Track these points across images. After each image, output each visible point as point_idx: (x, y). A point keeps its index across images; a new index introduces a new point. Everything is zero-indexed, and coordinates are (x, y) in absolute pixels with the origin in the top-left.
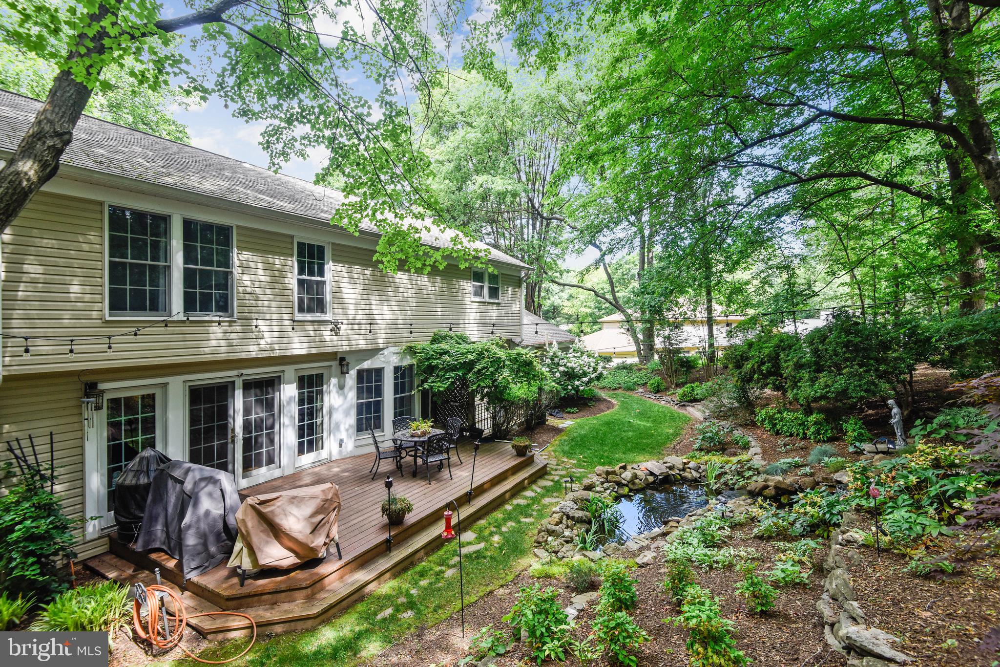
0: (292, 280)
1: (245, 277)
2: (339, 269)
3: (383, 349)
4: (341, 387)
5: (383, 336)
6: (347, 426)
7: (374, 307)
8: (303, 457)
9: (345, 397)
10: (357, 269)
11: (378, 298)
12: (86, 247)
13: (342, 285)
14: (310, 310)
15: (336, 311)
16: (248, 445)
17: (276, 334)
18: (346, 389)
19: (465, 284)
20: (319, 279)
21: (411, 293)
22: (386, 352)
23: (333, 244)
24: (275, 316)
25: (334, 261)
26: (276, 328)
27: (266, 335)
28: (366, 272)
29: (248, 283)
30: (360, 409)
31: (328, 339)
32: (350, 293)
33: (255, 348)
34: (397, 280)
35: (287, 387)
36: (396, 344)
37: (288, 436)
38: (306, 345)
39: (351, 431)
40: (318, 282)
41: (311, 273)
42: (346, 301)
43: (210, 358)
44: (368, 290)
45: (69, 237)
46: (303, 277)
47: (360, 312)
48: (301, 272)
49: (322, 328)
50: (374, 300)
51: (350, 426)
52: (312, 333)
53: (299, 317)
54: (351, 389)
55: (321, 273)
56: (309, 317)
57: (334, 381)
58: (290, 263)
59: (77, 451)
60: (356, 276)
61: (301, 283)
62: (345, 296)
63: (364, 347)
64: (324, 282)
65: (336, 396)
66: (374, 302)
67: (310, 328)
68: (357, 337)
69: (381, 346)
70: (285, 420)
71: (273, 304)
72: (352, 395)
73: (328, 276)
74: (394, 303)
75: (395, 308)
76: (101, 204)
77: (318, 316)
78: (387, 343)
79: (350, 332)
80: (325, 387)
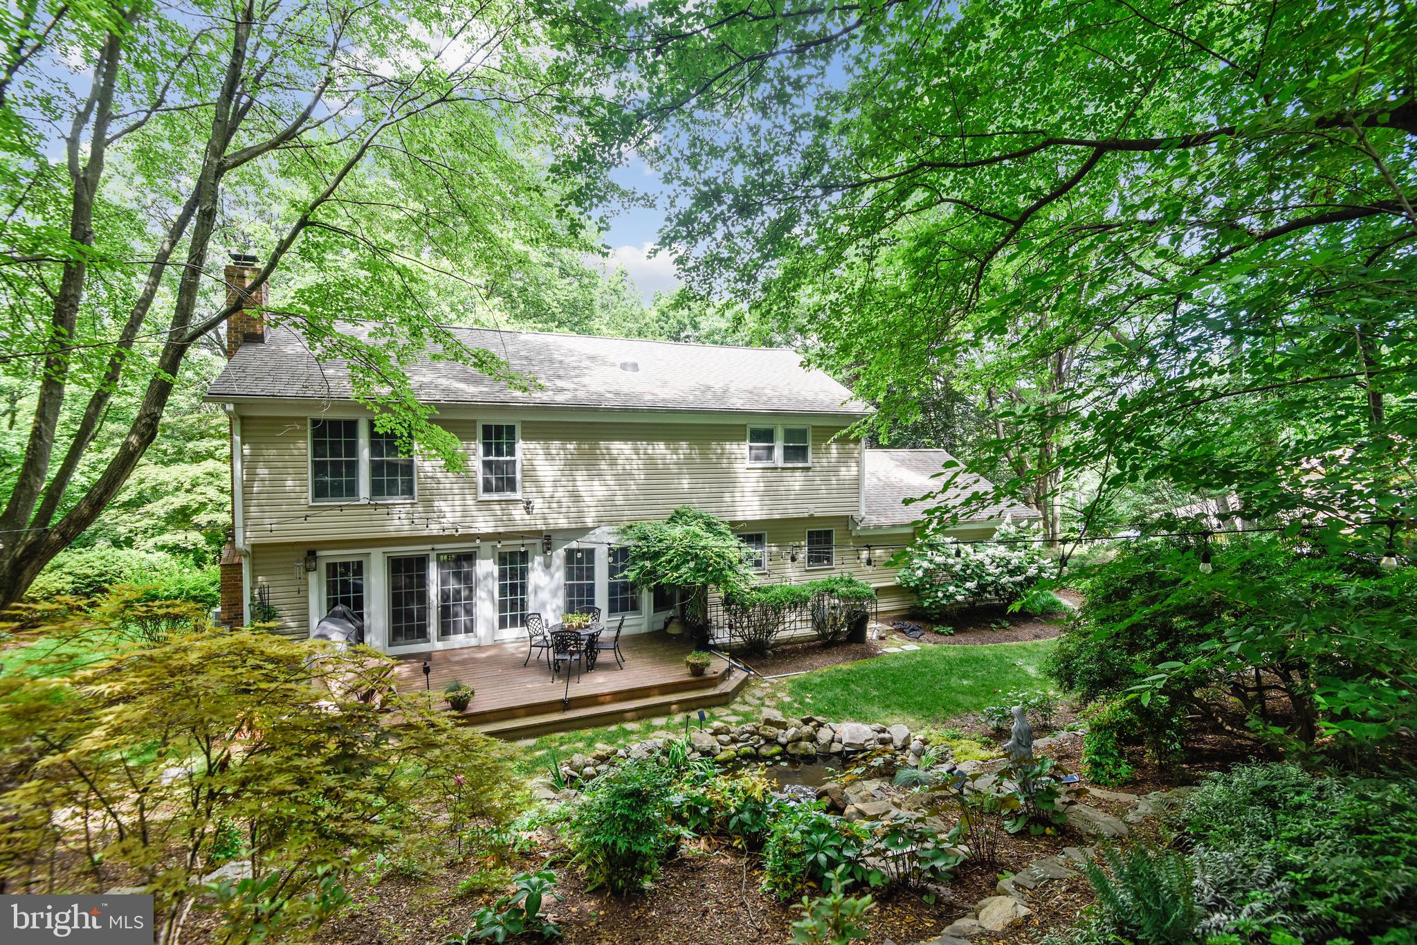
0: (476, 463)
1: (426, 464)
2: (532, 446)
3: (593, 528)
4: (547, 566)
5: (594, 514)
6: (554, 606)
7: (579, 483)
8: (504, 631)
9: (552, 577)
10: (555, 445)
11: (585, 473)
12: (296, 452)
13: (535, 462)
14: (499, 489)
15: (528, 490)
16: (445, 612)
17: (459, 514)
18: (553, 569)
19: (735, 446)
20: (508, 458)
21: (636, 464)
22: (597, 531)
23: (523, 422)
24: (457, 497)
25: (524, 439)
26: (458, 508)
27: (448, 515)
28: (569, 446)
29: (430, 469)
30: (570, 591)
31: (518, 518)
32: (547, 471)
33: (437, 526)
34: (615, 452)
35: (483, 562)
36: (610, 523)
37: (486, 608)
38: (492, 524)
39: (558, 613)
40: (507, 462)
41: (499, 453)
42: (542, 479)
43: (394, 535)
44: (571, 465)
45: (284, 446)
46: (491, 458)
47: (560, 489)
48: (487, 452)
49: (511, 507)
50: (580, 476)
51: (558, 607)
52: (499, 513)
53: (487, 497)
54: (558, 569)
55: (511, 452)
56: (495, 496)
57: (539, 559)
58: (473, 446)
59: (303, 600)
60: (554, 452)
61: (487, 465)
62: (539, 473)
63: (566, 526)
64: (514, 462)
65: (542, 574)
66: (579, 478)
67: (497, 507)
68: (555, 516)
69: (590, 525)
70: (480, 593)
71: (455, 486)
72: (560, 576)
73: (519, 455)
74: (608, 478)
75: (612, 483)
76: (305, 418)
77: (508, 495)
78: (600, 522)
79: (546, 511)
80: (530, 565)
